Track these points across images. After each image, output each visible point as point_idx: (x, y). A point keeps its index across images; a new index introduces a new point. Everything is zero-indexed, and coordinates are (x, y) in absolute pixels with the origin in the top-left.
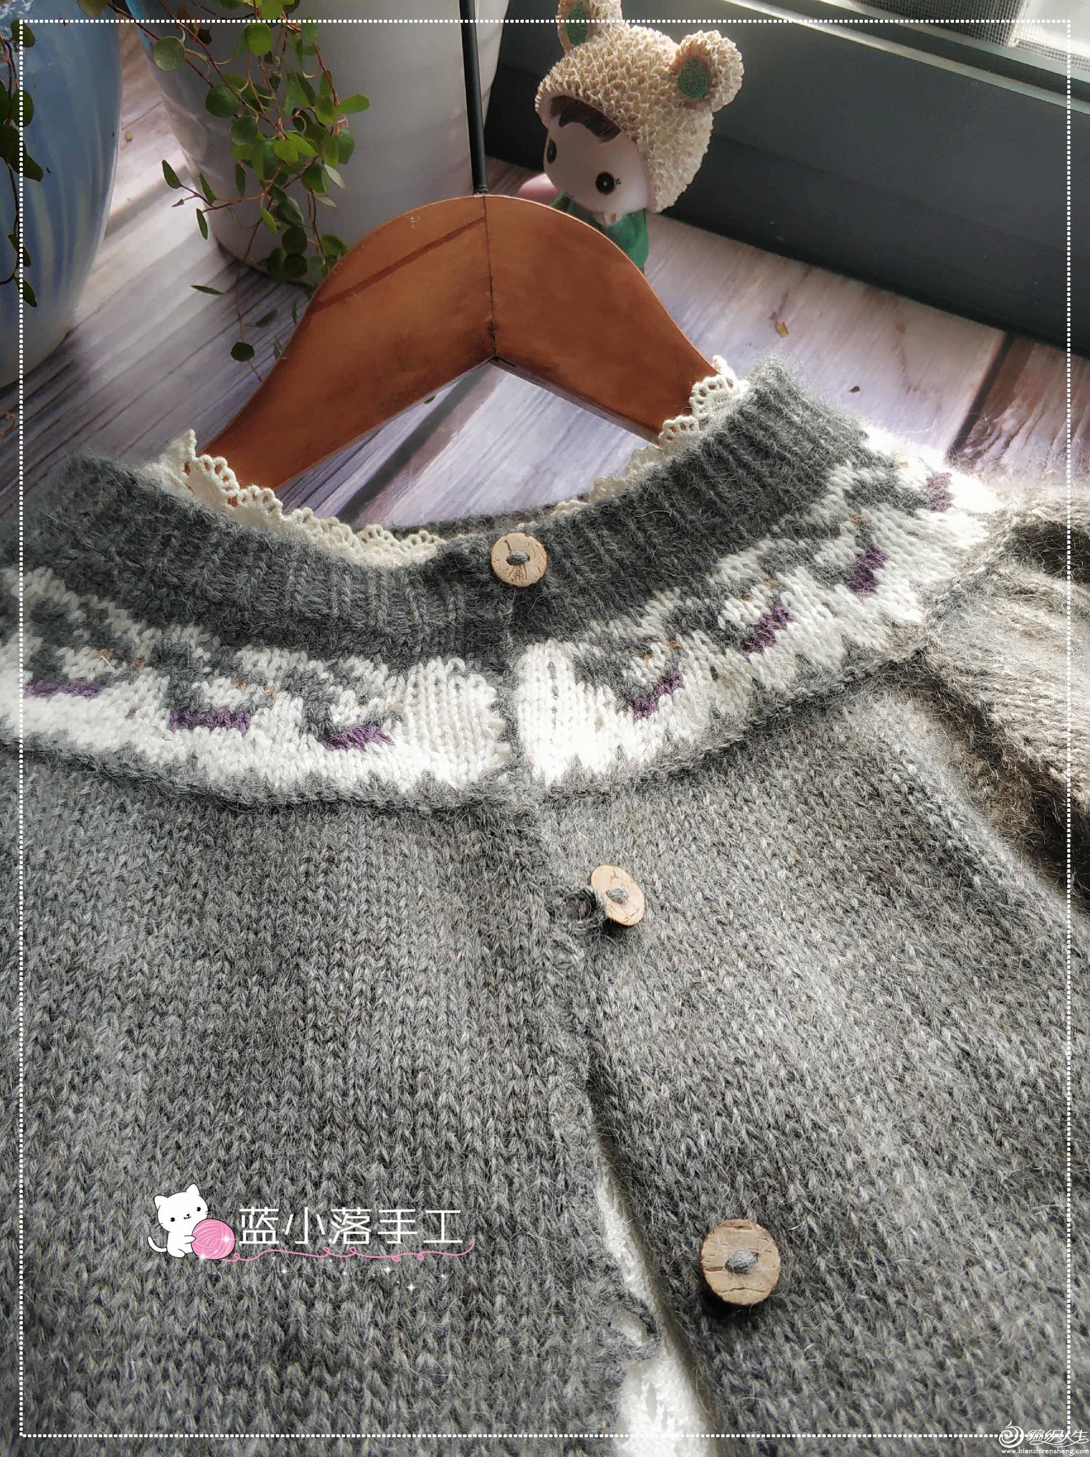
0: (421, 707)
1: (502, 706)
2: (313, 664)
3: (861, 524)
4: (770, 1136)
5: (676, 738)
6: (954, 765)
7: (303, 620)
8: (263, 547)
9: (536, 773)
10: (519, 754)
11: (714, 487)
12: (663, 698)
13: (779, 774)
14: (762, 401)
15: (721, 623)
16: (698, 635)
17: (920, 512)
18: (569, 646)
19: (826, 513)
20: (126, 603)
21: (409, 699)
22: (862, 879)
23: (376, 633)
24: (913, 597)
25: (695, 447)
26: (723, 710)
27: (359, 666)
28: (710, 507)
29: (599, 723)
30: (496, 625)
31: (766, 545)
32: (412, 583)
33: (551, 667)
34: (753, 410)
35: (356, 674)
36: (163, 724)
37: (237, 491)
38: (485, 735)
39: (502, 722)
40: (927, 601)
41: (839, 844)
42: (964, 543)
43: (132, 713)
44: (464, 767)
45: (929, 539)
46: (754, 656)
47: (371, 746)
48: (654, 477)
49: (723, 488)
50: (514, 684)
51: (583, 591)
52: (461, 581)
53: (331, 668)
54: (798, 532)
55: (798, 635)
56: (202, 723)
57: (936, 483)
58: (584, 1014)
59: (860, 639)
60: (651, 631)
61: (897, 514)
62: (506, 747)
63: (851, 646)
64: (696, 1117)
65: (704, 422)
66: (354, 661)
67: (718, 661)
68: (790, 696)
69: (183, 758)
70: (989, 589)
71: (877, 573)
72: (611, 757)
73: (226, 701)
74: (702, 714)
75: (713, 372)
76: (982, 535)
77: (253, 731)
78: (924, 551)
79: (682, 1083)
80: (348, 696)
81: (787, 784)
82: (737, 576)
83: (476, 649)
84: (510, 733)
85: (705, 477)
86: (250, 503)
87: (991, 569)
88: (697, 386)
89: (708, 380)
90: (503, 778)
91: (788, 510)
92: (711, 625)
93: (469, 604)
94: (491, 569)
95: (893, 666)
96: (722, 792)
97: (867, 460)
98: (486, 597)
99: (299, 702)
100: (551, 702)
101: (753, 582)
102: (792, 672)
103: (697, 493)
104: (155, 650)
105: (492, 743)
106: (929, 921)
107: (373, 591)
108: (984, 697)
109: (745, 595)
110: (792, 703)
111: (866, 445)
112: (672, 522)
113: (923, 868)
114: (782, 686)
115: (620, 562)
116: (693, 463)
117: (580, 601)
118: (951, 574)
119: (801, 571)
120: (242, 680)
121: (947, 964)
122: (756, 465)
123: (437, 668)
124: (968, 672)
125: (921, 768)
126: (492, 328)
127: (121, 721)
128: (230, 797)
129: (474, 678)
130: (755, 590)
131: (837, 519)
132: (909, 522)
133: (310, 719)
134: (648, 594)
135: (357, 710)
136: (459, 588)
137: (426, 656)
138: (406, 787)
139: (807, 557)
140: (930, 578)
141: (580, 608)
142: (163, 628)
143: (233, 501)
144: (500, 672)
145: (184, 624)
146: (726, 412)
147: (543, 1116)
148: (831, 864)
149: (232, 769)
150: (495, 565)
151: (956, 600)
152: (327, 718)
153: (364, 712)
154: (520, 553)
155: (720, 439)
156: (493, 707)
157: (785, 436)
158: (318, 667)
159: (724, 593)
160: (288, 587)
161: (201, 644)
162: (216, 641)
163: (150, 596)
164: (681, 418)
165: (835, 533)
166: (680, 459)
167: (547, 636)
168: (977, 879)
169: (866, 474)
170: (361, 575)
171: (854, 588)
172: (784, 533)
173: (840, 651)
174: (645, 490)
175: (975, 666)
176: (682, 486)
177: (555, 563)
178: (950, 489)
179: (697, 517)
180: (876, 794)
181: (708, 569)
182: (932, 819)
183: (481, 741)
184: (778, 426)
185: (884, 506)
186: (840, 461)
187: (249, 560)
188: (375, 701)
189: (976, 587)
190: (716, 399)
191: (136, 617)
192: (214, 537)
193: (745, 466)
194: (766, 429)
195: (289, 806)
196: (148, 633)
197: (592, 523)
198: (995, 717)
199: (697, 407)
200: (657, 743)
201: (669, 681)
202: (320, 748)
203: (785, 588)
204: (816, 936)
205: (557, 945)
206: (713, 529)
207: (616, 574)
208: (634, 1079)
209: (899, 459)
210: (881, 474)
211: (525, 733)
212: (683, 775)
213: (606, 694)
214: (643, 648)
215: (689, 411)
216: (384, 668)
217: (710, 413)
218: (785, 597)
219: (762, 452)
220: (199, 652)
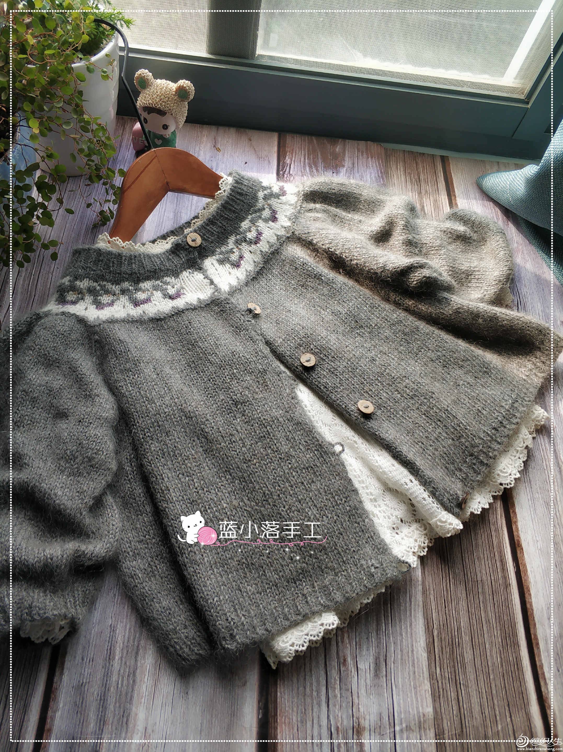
0: (187, 284)
1: (206, 277)
2: (157, 282)
3: (269, 205)
4: (303, 339)
5: (248, 270)
6: (310, 256)
7: (151, 272)
8: (135, 257)
9: (223, 290)
10: (216, 286)
11: (233, 207)
12: (242, 262)
13: (274, 271)
14: (237, 182)
15: (248, 239)
16: (243, 244)
17: (280, 197)
18: (214, 257)
19: (260, 205)
20: (110, 281)
21: (183, 283)
22: (300, 287)
23: (168, 270)
24: (286, 219)
25: (225, 198)
26: (256, 260)
27: (168, 279)
28: (234, 212)
29: (230, 273)
30: (195, 259)
31: (250, 217)
32: (170, 255)
33: (212, 264)
34: (236, 185)
35: (168, 281)
36: (133, 307)
37: (124, 245)
38: (206, 285)
39: (209, 281)
40: (290, 219)
41: (292, 282)
42: (293, 202)
43: (124, 307)
44: (205, 294)
45: (284, 204)
46: (258, 245)
47: (182, 296)
48: (218, 208)
49: (235, 206)
50: (206, 271)
51: (212, 242)
52: (182, 250)
53: (161, 282)
54: (256, 212)
55: (266, 237)
56: (141, 304)
57: (282, 189)
58: (259, 332)
59: (279, 234)
60: (232, 247)
61: (276, 200)
62: (213, 286)
63: (277, 236)
64: (289, 342)
65: (224, 191)
66: (165, 278)
67: (250, 249)
68: (269, 252)
69: (142, 313)
70: (303, 212)
71: (276, 216)
72: (237, 280)
73: (143, 298)
74: (252, 263)
75: (222, 178)
76: (296, 199)
77: (154, 302)
78: (285, 207)
79: (283, 337)
80: (169, 287)
81: (277, 273)
82: (247, 227)
83: (192, 266)
84: (212, 283)
85: (231, 205)
86: (127, 246)
87: (301, 207)
88: (220, 182)
89: (222, 180)
90: (216, 293)
91: (252, 207)
92: (245, 241)
93: (186, 255)
94: (189, 245)
95: (288, 238)
96: (263, 279)
97: (265, 188)
98: (189, 252)
99: (159, 292)
100: (217, 273)
101: (251, 227)
102: (268, 246)
103: (230, 210)
104: (121, 290)
105: (209, 287)
106: (316, 290)
107: (162, 259)
108: (310, 238)
109: (250, 231)
110: (271, 253)
111: (263, 184)
112: (227, 218)
113: (312, 280)
114: (267, 250)
115: (218, 232)
116: (227, 202)
117: (212, 245)
118: (293, 211)
119: (260, 221)
120: (144, 291)
121: (323, 297)
122: (241, 198)
123: (185, 274)
124: (305, 233)
125: (303, 259)
126: (167, 183)
127: (123, 310)
128: (158, 318)
129: (195, 273)
130: (252, 229)
131: (263, 205)
132: (279, 201)
133: (165, 295)
134: (228, 238)
135: (173, 290)
136: (182, 252)
137: (182, 271)
138: (195, 303)
139: (260, 217)
140: (288, 213)
141: (213, 247)
142: (119, 284)
143: (123, 247)
144: (201, 270)
145: (124, 282)
146: (229, 187)
147: (261, 351)
148: (293, 287)
149: (154, 312)
150: (189, 243)
151: (296, 218)
152: (168, 293)
153: (175, 289)
154: (194, 238)
155: (231, 194)
156: (204, 278)
157: (245, 189)
158: (158, 282)
159: (246, 232)
160: (145, 265)
161: (131, 285)
162: (133, 284)
163: (115, 277)
164: (219, 192)
165: (264, 209)
166: (223, 202)
167: (207, 256)
168: (323, 278)
169: (265, 192)
170: (157, 256)
171: (273, 222)
172: (253, 213)
173: (276, 238)
174: (217, 212)
175: (306, 232)
176: (225, 209)
177: (203, 239)
178: (285, 189)
179: (233, 216)
180: (296, 268)
181: (239, 227)
182: (310, 269)
183: (206, 287)
184: (243, 187)
185: (272, 199)
186: (259, 191)
187: (133, 261)
188: (176, 286)
189: (299, 212)
190: (225, 184)
191: (113, 284)
192: (124, 258)
193: (238, 199)
194: (240, 189)
195: (173, 315)
196: (117, 287)
197: (207, 225)
198: (314, 242)
199: (222, 188)
200: (245, 273)
201: (241, 257)
202: (170, 301)
203: (259, 226)
204: (296, 302)
205: (248, 321)
206: (236, 217)
207: (218, 236)
208: (274, 340)
209: (272, 185)
210: (269, 191)
211: (216, 281)
212: (254, 279)
213: (228, 265)
214: (232, 251)
215: (220, 189)
216: (173, 278)
217: (225, 188)
218: (259, 228)
219: (241, 194)
220: (130, 288)
